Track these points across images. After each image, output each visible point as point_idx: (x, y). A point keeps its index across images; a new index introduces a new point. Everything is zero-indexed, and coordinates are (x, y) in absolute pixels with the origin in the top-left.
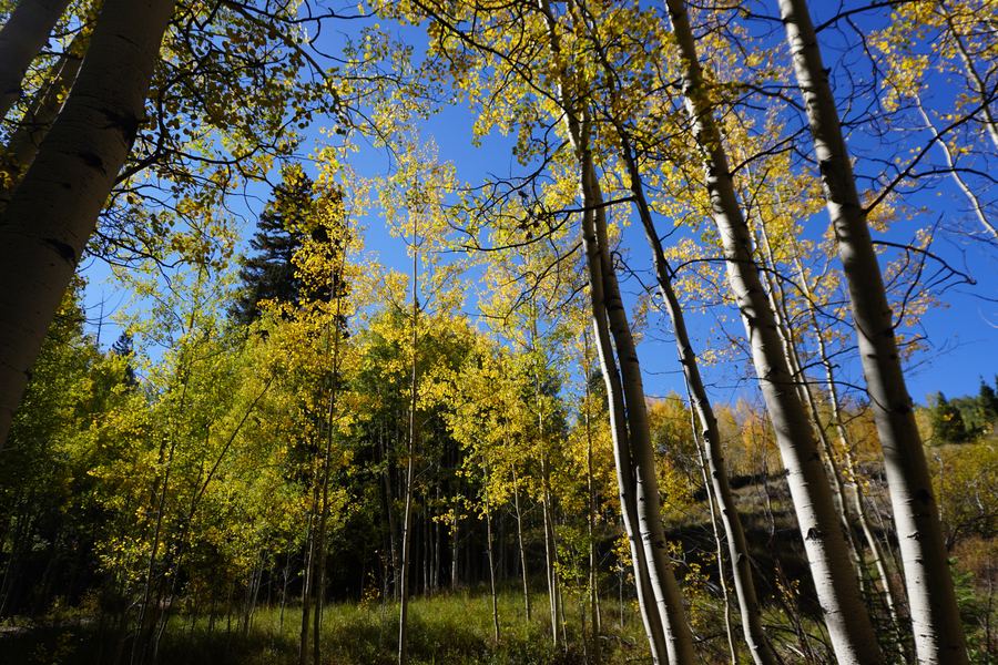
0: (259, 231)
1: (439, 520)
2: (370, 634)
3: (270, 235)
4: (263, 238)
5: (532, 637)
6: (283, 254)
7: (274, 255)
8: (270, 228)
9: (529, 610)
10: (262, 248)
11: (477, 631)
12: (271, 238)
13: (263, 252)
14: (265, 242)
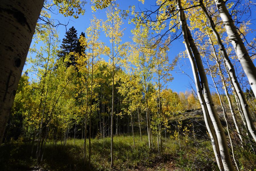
0: (63, 44)
1: (118, 115)
2: (100, 145)
3: (66, 45)
4: (64, 46)
5: (144, 145)
6: (69, 50)
7: (67, 50)
8: (66, 43)
9: (142, 139)
10: (63, 48)
11: (129, 144)
12: (66, 46)
13: (64, 49)
14: (64, 47)
